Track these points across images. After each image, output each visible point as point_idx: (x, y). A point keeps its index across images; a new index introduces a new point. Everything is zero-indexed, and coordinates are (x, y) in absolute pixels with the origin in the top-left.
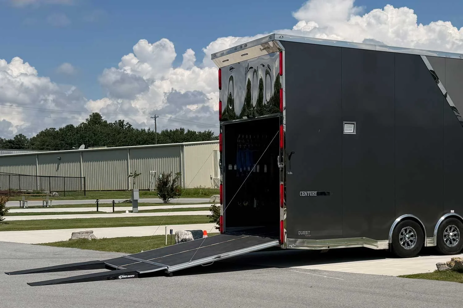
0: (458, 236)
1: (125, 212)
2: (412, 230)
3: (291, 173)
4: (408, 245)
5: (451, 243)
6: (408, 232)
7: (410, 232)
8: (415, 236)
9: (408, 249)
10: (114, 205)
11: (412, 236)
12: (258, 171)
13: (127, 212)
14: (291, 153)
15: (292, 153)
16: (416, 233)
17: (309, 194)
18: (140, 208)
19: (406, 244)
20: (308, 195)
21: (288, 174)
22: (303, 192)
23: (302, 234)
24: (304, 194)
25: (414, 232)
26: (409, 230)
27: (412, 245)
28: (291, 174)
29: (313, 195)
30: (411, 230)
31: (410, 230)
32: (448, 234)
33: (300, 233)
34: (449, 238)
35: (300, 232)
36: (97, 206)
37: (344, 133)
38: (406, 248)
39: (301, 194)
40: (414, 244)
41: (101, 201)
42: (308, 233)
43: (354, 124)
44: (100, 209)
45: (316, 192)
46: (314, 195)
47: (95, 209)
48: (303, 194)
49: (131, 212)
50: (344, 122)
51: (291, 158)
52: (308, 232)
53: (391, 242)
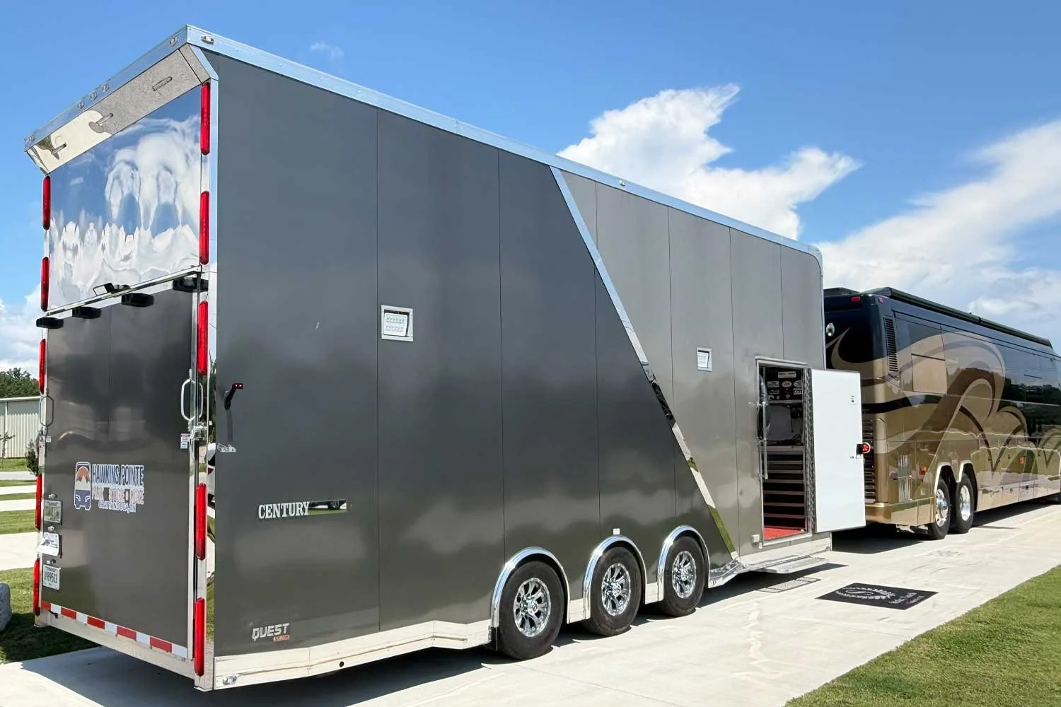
0: (627, 588)
2: (540, 585)
3: (231, 449)
4: (532, 624)
5: (614, 606)
6: (530, 591)
7: (535, 591)
8: (546, 601)
9: (533, 635)
11: (539, 601)
14: (234, 385)
15: (234, 389)
16: (548, 593)
17: (287, 510)
19: (527, 624)
20: (285, 515)
21: (223, 451)
22: (267, 506)
23: (264, 636)
24: (272, 511)
25: (543, 590)
26: (533, 587)
27: (540, 624)
28: (230, 451)
29: (298, 514)
30: (537, 586)
31: (535, 587)
32: (608, 584)
33: (257, 634)
34: (611, 594)
35: (256, 632)
37: (383, 337)
38: (528, 633)
39: (263, 511)
40: (544, 620)
42: (283, 631)
43: (407, 314)
45: (306, 505)
46: (302, 514)
48: (268, 511)
50: (384, 307)
51: (233, 401)
52: (283, 628)
53: (496, 625)
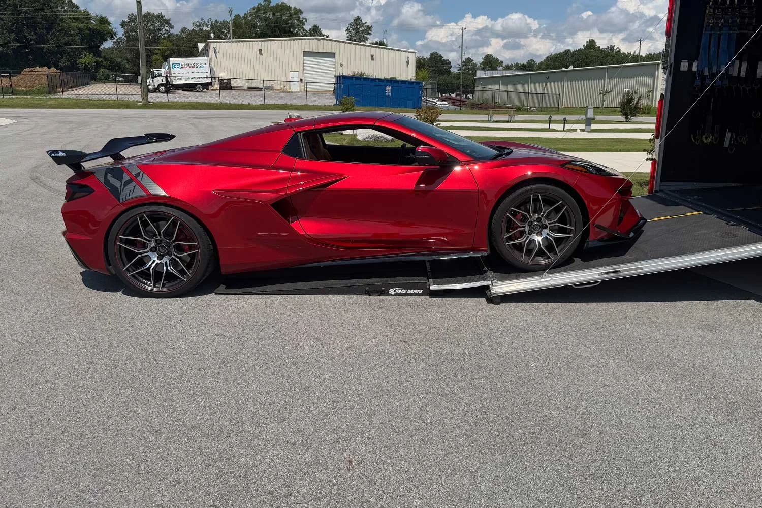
1: (575, 130)
10: (565, 122)
12: (743, 74)
13: (578, 130)
18: (593, 127)
36: (550, 122)
41: (554, 118)
44: (553, 126)
47: (546, 126)
49: (583, 130)
